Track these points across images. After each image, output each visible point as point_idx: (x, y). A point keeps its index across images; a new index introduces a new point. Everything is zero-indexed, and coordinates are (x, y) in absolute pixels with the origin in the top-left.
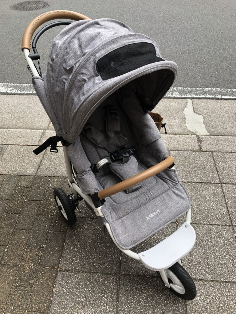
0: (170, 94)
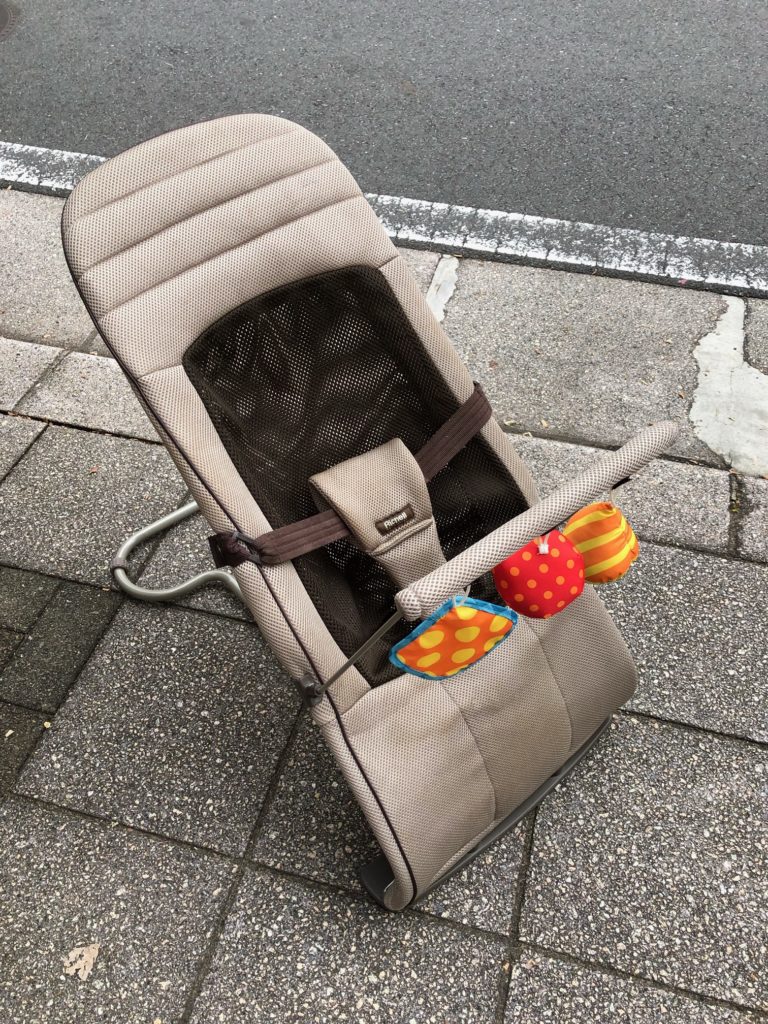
0: (654, 264)
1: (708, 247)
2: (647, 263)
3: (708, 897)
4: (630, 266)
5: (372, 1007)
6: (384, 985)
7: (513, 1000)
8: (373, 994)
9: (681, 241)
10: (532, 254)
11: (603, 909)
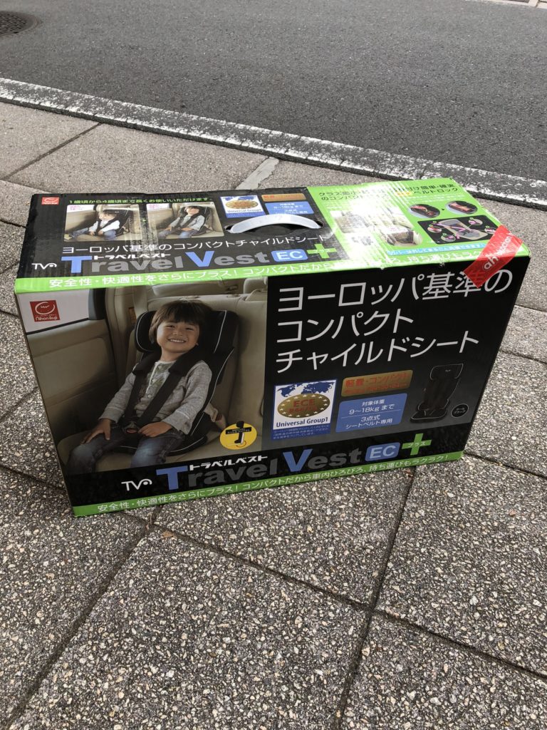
1: (455, 169)
2: (409, 174)
3: (315, 515)
4: (397, 174)
5: (19, 550)
6: (35, 538)
7: (132, 559)
8: (23, 542)
9: (437, 164)
10: (331, 162)
11: (229, 513)
